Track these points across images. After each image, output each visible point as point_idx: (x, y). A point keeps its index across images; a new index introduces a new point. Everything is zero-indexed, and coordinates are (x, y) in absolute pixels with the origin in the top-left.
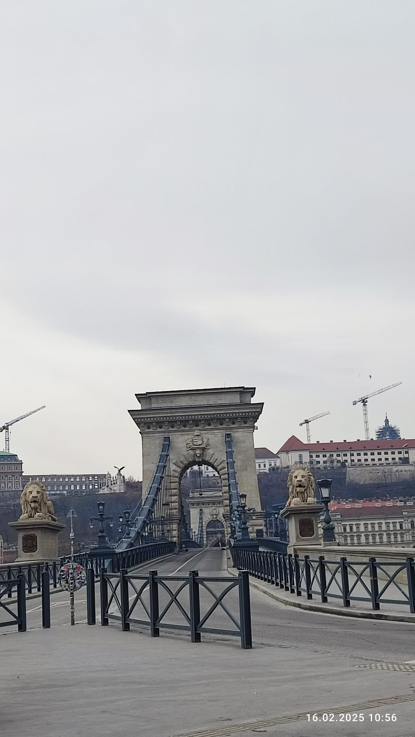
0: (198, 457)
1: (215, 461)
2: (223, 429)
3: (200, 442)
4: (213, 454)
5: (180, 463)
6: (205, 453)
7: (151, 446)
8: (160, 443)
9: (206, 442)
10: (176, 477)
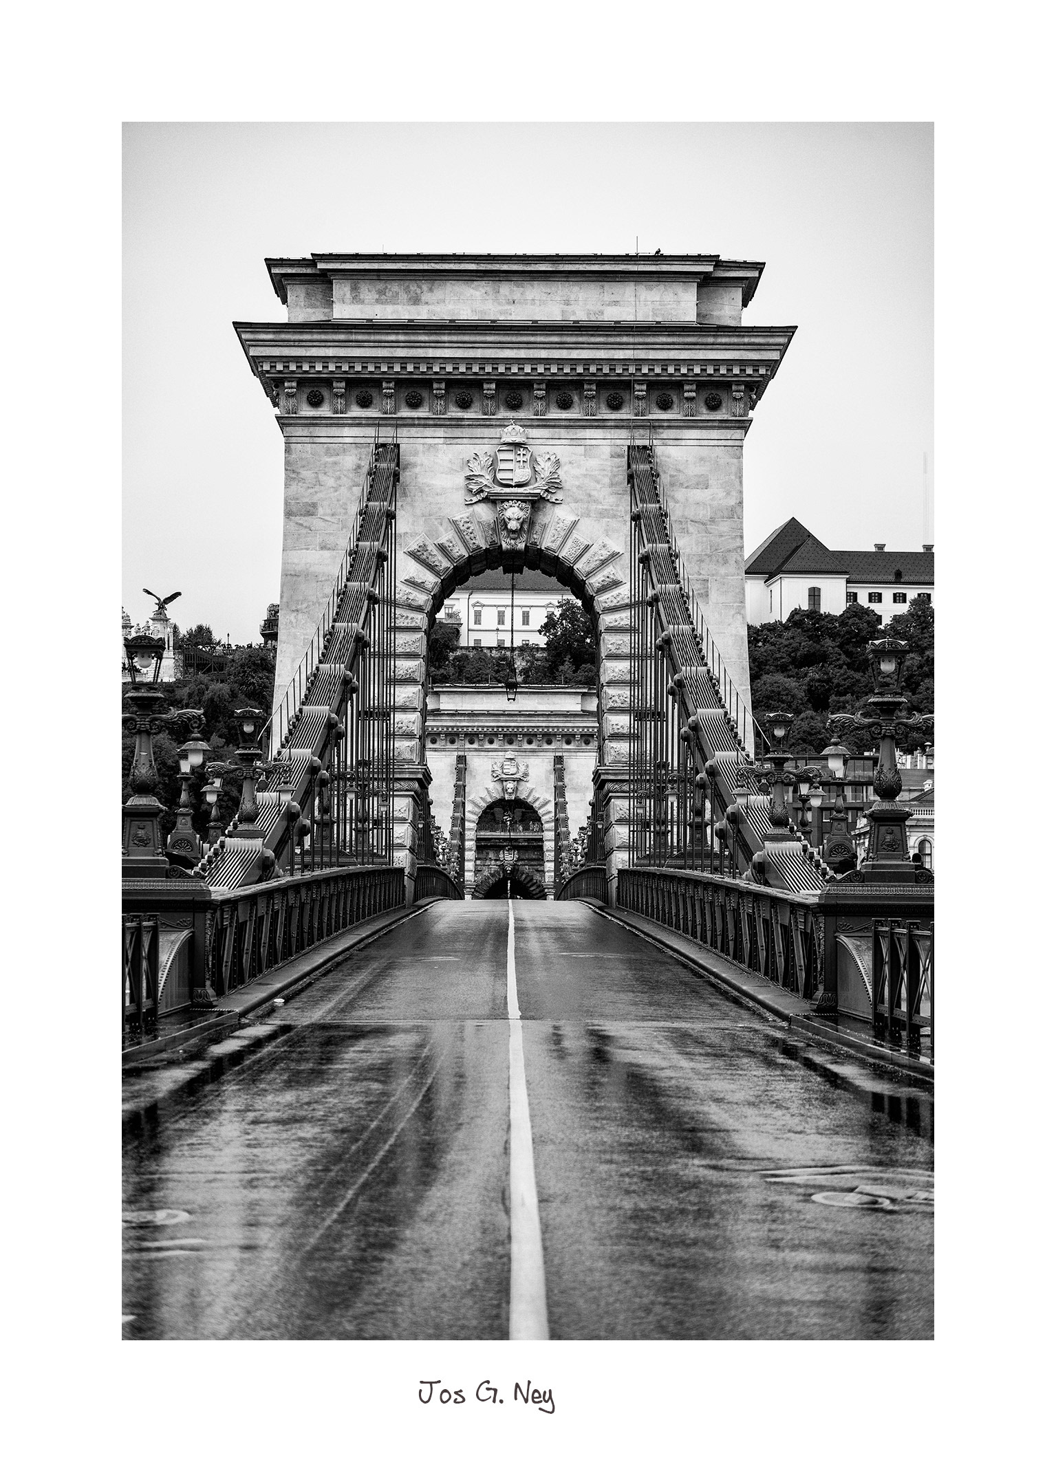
0: (514, 532)
1: (581, 556)
2: (619, 425)
3: (521, 474)
4: (575, 523)
5: (435, 552)
6: (542, 519)
7: (322, 477)
8: (359, 467)
9: (547, 474)
10: (419, 609)
